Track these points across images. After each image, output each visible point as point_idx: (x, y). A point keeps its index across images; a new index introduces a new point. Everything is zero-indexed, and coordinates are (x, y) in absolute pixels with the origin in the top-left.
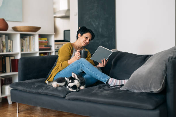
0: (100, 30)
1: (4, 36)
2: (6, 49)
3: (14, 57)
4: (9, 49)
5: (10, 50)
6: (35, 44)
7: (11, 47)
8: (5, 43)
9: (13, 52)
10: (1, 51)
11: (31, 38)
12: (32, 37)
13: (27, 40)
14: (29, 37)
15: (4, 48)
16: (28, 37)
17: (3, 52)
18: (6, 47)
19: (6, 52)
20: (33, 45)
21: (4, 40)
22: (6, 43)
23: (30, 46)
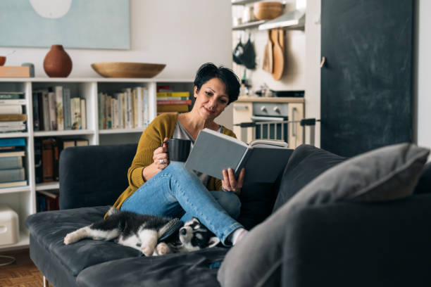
0: (373, 67)
1: (59, 89)
2: (64, 121)
3: (88, 140)
4: (73, 122)
5: (75, 124)
6: (148, 108)
7: (80, 116)
8: (62, 105)
9: (86, 128)
10: (52, 127)
11: (136, 93)
12: (139, 89)
13: (123, 100)
14: (132, 91)
15: (59, 120)
16: (129, 90)
17: (55, 128)
18: (64, 118)
19: (65, 128)
20: (143, 112)
21: (59, 100)
22: (64, 107)
23: (134, 114)
